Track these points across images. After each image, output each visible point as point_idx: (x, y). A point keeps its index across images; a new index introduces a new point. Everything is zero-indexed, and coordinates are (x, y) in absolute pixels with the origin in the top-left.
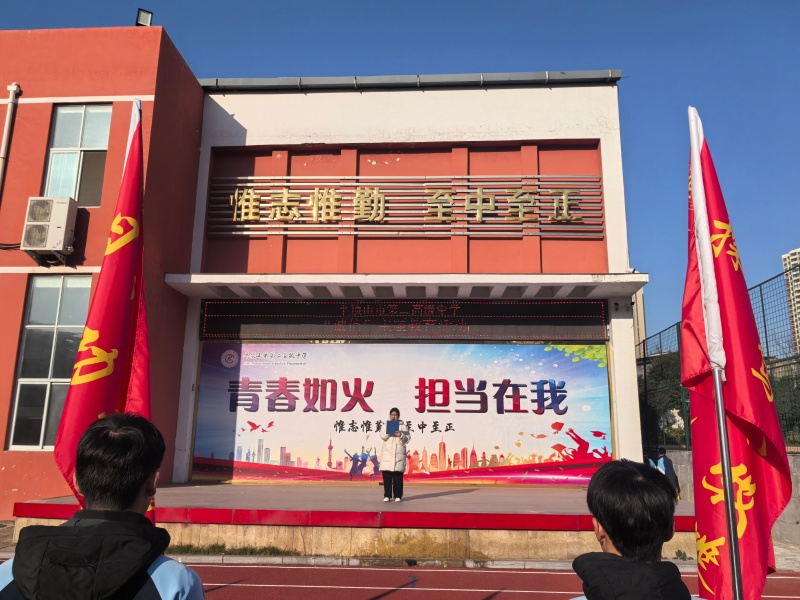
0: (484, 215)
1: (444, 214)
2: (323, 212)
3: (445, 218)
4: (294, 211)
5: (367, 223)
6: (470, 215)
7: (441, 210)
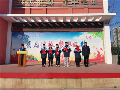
0: (76, 3)
1: (67, 3)
2: (39, 3)
3: (67, 4)
4: (33, 3)
5: (49, 5)
6: (72, 3)
7: (66, 2)
